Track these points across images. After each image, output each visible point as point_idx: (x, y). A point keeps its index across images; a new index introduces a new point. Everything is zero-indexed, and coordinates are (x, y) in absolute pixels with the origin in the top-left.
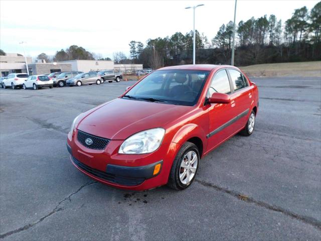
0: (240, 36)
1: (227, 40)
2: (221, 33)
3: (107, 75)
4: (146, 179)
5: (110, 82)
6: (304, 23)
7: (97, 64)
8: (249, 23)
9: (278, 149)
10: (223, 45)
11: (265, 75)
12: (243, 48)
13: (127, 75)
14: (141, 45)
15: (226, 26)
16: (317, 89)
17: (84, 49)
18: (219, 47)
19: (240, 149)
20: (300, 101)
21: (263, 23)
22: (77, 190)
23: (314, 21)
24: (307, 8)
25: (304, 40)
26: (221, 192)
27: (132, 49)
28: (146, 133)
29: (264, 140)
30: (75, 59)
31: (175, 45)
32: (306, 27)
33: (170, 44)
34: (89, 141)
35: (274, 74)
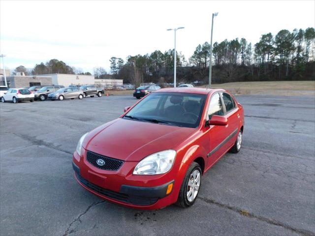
0: (215, 56)
1: (203, 60)
2: (198, 53)
3: (89, 89)
4: (159, 198)
5: (91, 97)
6: (270, 47)
7: (77, 78)
8: (223, 44)
9: (265, 165)
10: (199, 64)
11: (240, 93)
12: (217, 67)
13: (108, 90)
14: (121, 61)
15: (202, 46)
16: (287, 107)
17: (65, 64)
18: (195, 66)
19: (232, 166)
20: (275, 118)
21: (235, 45)
22: (85, 211)
23: (278, 46)
24: (272, 34)
25: (271, 62)
26: (223, 208)
27: (113, 65)
28: (158, 155)
29: (251, 157)
30: (55, 73)
31: (154, 63)
32: (272, 51)
33: (150, 61)
34: (101, 162)
35: (248, 92)
